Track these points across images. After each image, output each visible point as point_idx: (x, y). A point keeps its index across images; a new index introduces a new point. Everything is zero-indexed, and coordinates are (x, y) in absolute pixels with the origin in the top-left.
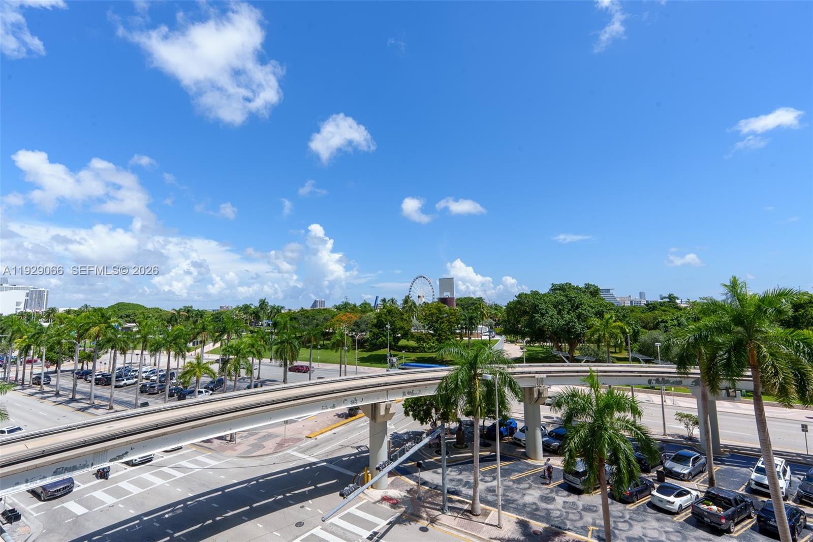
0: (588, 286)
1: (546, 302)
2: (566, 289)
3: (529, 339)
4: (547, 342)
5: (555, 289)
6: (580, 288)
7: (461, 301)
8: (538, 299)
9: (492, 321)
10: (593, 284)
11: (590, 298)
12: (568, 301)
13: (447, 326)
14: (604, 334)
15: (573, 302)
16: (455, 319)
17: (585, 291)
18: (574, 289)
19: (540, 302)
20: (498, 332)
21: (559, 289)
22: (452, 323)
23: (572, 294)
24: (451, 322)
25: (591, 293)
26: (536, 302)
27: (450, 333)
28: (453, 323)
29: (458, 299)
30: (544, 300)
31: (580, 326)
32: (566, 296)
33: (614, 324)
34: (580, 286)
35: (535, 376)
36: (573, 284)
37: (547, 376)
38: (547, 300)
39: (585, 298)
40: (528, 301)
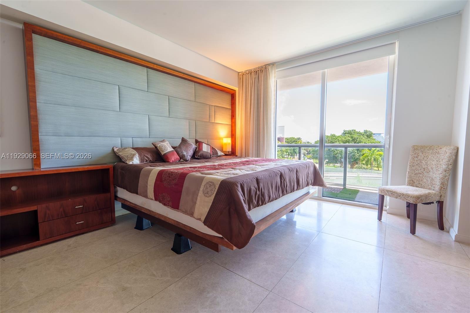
0: (366, 132)
1: (339, 141)
2: (352, 133)
3: (328, 160)
4: (337, 163)
5: (345, 133)
6: (361, 133)
7: (288, 140)
8: (334, 139)
9: (305, 151)
10: (369, 130)
11: (366, 139)
12: (353, 140)
13: (280, 153)
14: (371, 158)
15: (355, 141)
16: (285, 149)
17: (364, 135)
18: (357, 133)
19: (336, 140)
20: (308, 158)
21: (348, 133)
23: (355, 136)
24: (283, 151)
25: (367, 136)
26: (333, 141)
27: (282, 157)
29: (286, 139)
30: (338, 140)
31: (358, 155)
32: (352, 137)
33: (377, 153)
34: (361, 132)
35: (329, 178)
36: (356, 130)
37: (336, 178)
38: (340, 139)
39: (363, 139)
40: (328, 140)
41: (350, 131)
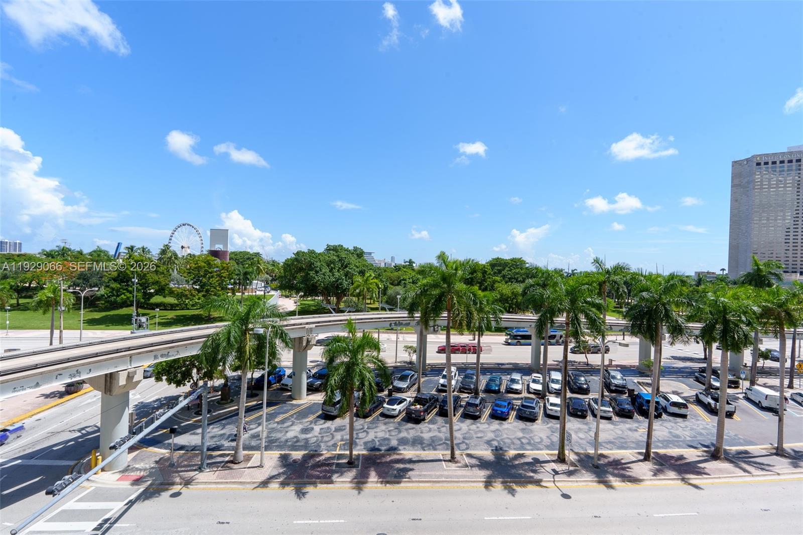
0: (356, 249)
1: (321, 261)
2: (338, 250)
3: (303, 294)
4: (318, 296)
5: (329, 249)
7: (236, 255)
8: (314, 257)
9: (268, 276)
10: (359, 247)
11: (356, 259)
12: (340, 260)
13: (217, 281)
14: (364, 288)
15: (343, 262)
16: (228, 273)
17: (353, 253)
18: (345, 250)
19: (316, 260)
20: (273, 287)
21: (333, 250)
22: (223, 278)
23: (343, 255)
24: (222, 276)
25: (358, 255)
26: (312, 260)
27: (220, 289)
28: (225, 278)
29: (232, 253)
30: (319, 259)
31: (346, 283)
32: (338, 256)
33: (372, 281)
34: (350, 249)
35: (305, 327)
36: (344, 246)
37: (316, 326)
38: (322, 258)
39: (353, 259)
40: (305, 259)
41: (336, 246)
